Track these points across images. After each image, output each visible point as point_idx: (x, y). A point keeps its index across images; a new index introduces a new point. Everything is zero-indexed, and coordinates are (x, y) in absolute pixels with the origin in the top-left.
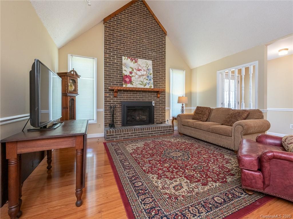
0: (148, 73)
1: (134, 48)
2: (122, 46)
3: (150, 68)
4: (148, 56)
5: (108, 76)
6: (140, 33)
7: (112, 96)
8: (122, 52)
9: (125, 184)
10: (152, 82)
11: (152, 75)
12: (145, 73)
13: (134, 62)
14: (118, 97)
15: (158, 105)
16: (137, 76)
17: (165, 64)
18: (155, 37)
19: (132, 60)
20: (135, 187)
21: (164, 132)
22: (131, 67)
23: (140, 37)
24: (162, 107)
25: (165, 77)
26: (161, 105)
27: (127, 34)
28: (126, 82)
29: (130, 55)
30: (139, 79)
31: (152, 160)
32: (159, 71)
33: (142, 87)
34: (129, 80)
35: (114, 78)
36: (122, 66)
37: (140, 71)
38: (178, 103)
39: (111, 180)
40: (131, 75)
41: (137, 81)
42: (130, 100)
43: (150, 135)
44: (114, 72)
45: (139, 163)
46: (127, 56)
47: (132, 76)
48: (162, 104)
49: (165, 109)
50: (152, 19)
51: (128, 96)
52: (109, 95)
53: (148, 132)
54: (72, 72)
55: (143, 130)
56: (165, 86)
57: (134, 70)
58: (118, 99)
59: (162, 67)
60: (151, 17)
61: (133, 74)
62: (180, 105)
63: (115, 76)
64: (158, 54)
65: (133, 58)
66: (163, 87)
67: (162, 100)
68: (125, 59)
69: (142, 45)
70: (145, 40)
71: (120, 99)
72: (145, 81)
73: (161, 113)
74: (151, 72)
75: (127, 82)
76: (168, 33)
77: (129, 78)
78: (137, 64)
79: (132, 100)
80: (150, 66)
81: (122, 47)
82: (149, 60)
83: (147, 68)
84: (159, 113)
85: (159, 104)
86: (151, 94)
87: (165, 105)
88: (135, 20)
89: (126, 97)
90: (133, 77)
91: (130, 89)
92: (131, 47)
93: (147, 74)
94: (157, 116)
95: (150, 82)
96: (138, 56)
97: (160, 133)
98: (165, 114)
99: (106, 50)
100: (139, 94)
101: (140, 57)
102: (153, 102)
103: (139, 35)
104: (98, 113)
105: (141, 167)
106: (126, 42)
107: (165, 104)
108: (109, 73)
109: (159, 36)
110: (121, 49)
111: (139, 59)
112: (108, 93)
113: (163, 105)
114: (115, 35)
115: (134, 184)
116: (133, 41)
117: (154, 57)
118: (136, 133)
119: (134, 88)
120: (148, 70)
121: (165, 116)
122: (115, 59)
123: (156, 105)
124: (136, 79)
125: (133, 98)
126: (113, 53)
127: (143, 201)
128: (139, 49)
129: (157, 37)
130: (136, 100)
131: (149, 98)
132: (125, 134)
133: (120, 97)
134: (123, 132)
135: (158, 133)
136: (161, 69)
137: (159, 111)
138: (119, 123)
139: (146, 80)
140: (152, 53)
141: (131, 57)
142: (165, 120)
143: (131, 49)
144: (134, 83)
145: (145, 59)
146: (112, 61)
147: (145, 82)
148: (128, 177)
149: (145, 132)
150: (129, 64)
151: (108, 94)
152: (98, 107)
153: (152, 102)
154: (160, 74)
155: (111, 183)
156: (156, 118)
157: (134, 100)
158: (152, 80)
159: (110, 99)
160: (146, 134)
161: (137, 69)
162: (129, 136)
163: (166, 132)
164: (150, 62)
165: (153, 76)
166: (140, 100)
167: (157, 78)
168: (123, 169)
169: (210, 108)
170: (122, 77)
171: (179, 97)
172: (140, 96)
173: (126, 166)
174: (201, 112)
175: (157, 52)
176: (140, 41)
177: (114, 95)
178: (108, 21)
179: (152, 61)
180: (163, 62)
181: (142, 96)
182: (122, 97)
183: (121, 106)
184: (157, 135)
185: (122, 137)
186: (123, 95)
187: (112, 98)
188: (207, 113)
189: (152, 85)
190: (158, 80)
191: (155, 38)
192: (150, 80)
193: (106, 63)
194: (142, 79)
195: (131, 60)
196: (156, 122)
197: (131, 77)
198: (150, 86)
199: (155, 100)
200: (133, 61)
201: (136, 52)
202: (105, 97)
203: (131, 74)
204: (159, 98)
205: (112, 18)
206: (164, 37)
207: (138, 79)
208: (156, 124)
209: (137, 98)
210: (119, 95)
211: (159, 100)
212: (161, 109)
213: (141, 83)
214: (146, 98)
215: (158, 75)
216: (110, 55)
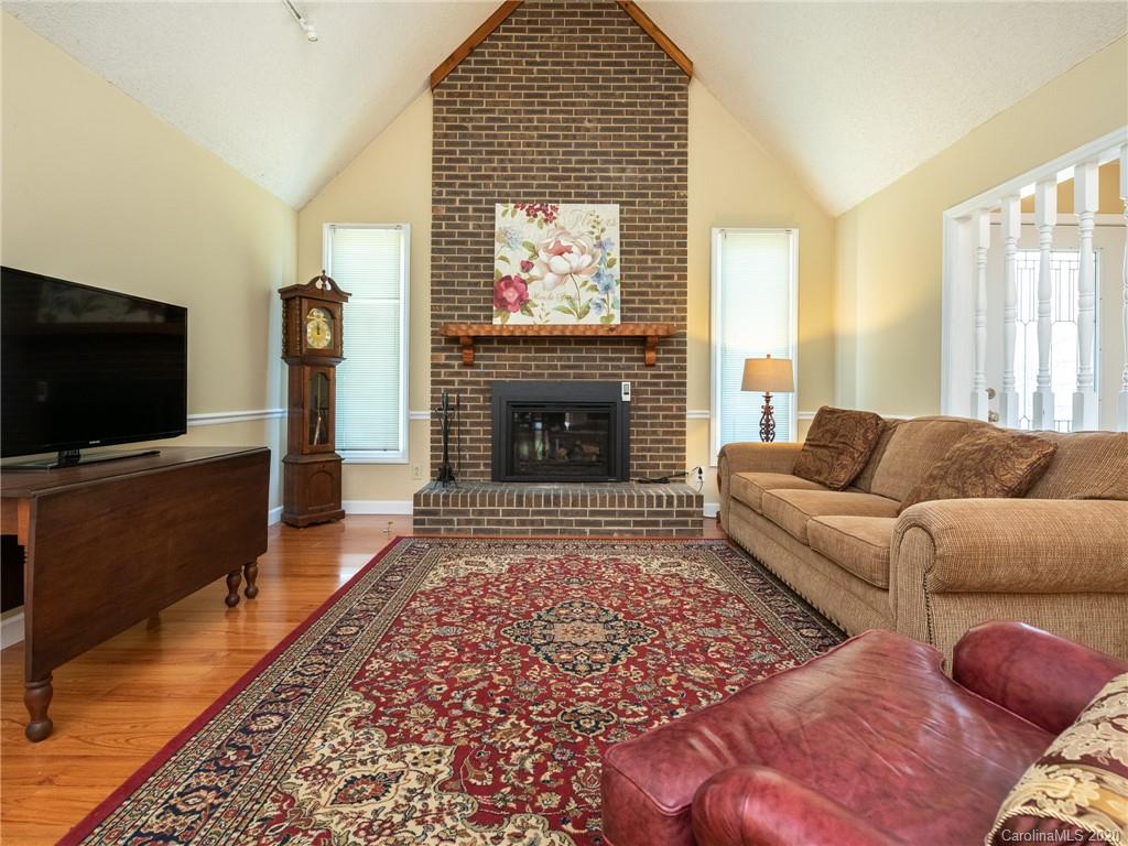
0: (597, 261)
1: (544, 161)
2: (495, 165)
3: (609, 239)
4: (601, 187)
5: (443, 289)
6: (569, 96)
7: (456, 363)
8: (495, 186)
10: (614, 298)
11: (617, 266)
12: (587, 259)
13: (539, 221)
14: (478, 366)
15: (647, 400)
16: (550, 278)
17: (685, 212)
18: (637, 96)
19: (532, 213)
21: (656, 523)
22: (524, 244)
23: (569, 112)
24: (670, 409)
25: (685, 269)
26: (665, 400)
27: (515, 112)
28: (504, 305)
29: (526, 194)
30: (560, 290)
32: (653, 245)
33: (571, 320)
34: (516, 295)
35: (464, 292)
36: (493, 244)
37: (565, 255)
38: (742, 390)
40: (524, 276)
41: (550, 298)
42: (524, 375)
43: (588, 529)
44: (466, 268)
46: (513, 202)
47: (532, 279)
48: (671, 393)
49: (683, 417)
50: (622, 23)
51: (517, 359)
52: (447, 358)
53: (577, 513)
56: (685, 310)
57: (541, 253)
58: (478, 375)
59: (668, 228)
60: (619, 15)
61: (535, 272)
62: (757, 399)
63: (469, 284)
64: (648, 171)
65: (538, 206)
66: (673, 318)
67: (671, 376)
68: (504, 214)
69: (577, 145)
70: (590, 121)
71: (488, 375)
72: (586, 296)
73: (665, 433)
74: (615, 253)
75: (510, 303)
76: (699, 66)
77: (516, 288)
78: (552, 226)
79: (534, 375)
80: (608, 228)
81: (494, 169)
82: (609, 202)
83: (598, 238)
84: (655, 433)
85: (653, 393)
86: (614, 351)
87: (684, 400)
88: (547, 47)
89: (511, 367)
90: (534, 282)
91: (530, 333)
92: (532, 161)
93: (595, 264)
94: (643, 449)
95: (605, 297)
96: (560, 194)
97: (637, 523)
98: (684, 441)
99: (437, 189)
100: (563, 351)
101: (567, 198)
102: (626, 385)
103: (566, 104)
106: (510, 145)
107: (685, 393)
108: (446, 276)
109: (654, 88)
110: (489, 177)
111: (561, 207)
112: (443, 350)
113: (673, 400)
114: (470, 125)
116: (541, 137)
117: (633, 187)
120: (600, 245)
121: (684, 450)
122: (468, 218)
123: (639, 400)
124: (544, 288)
125: (537, 367)
126: (463, 197)
128: (562, 162)
129: (646, 96)
130: (550, 375)
131: (606, 368)
132: (481, 513)
133: (486, 367)
134: (473, 504)
135: (626, 523)
136: (666, 236)
137: (652, 425)
138: (482, 468)
139: (588, 290)
140: (623, 170)
141: (532, 202)
142: (684, 466)
143: (531, 169)
144: (535, 306)
145: (588, 202)
146: (457, 226)
147: (583, 302)
149: (565, 513)
150: (521, 232)
151: (443, 355)
152: (412, 404)
153: (619, 384)
154: (660, 261)
156: (637, 458)
157: (542, 375)
158: (617, 289)
159: (452, 374)
160: (570, 523)
161: (551, 247)
162: (499, 522)
163: (665, 523)
164: (610, 213)
165: (622, 269)
166: (568, 376)
167: (646, 277)
169: (878, 418)
170: (492, 284)
171: (749, 362)
172: (569, 359)
175: (646, 162)
176: (569, 129)
177: (461, 358)
178: (446, 81)
179: (622, 203)
180: (673, 204)
181: (576, 359)
182: (494, 366)
183: (490, 399)
184: (620, 532)
185: (469, 522)
186: (499, 358)
187: (456, 369)
188: (860, 445)
189: (612, 311)
190: (650, 285)
191: (634, 105)
192: (607, 288)
193: (437, 236)
194: (569, 288)
195: (528, 215)
196: (637, 474)
197: (523, 282)
198: (604, 314)
199: (636, 376)
200: (535, 216)
201: (551, 178)
202: (434, 366)
203: (527, 271)
204: (653, 365)
205: (460, 64)
206: (681, 89)
207: (554, 288)
208: (640, 482)
209: (555, 367)
210: (482, 358)
211: (653, 376)
212: (665, 417)
213: (566, 304)
214: (592, 370)
215: (650, 264)
216: (453, 206)
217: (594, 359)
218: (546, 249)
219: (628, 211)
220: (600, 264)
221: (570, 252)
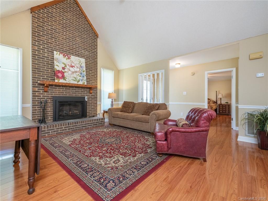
0: (81, 70)
1: (67, 44)
2: (53, 41)
3: (83, 66)
4: (81, 54)
5: (35, 70)
6: (73, 31)
7: (41, 91)
8: (53, 46)
9: (72, 168)
10: (85, 79)
11: (85, 72)
12: (78, 70)
14: (49, 92)
16: (70, 72)
17: (97, 64)
18: (88, 37)
20: (82, 168)
21: (97, 124)
22: (63, 63)
23: (73, 35)
24: (94, 102)
25: (97, 75)
26: (94, 100)
27: (59, 29)
28: (58, 77)
29: (62, 51)
30: (73, 75)
31: (91, 147)
32: (91, 69)
33: (76, 83)
34: (61, 75)
35: (44, 72)
36: (53, 61)
37: (73, 67)
38: (108, 98)
39: (57, 168)
40: (63, 71)
41: (70, 77)
42: (62, 95)
43: (84, 128)
44: (44, 65)
45: (80, 151)
46: (58, 51)
47: (65, 72)
48: (95, 99)
49: (97, 104)
50: (85, 20)
51: (60, 91)
52: (38, 89)
53: (82, 125)
55: (77, 124)
56: (97, 83)
57: (67, 66)
58: (49, 94)
59: (94, 66)
60: (84, 18)
61: (66, 70)
62: (110, 100)
63: (46, 70)
64: (90, 53)
65: (66, 54)
66: (95, 84)
67: (95, 96)
68: (57, 54)
69: (75, 43)
70: (78, 39)
71: (52, 94)
73: (94, 107)
74: (84, 69)
75: (60, 77)
76: (99, 36)
77: (61, 73)
78: (70, 60)
79: (65, 95)
80: (82, 63)
81: (53, 42)
82: (82, 58)
83: (80, 65)
84: (92, 107)
85: (91, 99)
86: (84, 90)
87: (97, 100)
88: (67, 17)
89: (58, 92)
90: (66, 73)
91: (63, 85)
92: (64, 43)
94: (89, 110)
95: (83, 79)
96: (71, 53)
97: (93, 125)
98: (97, 108)
99: (34, 41)
100: (72, 89)
101: (73, 54)
102: (86, 97)
103: (72, 32)
104: (23, 109)
105: (83, 154)
106: (58, 37)
107: (97, 99)
108: (37, 66)
109: (91, 37)
110: (52, 43)
111: (72, 56)
113: (95, 100)
114: (45, 27)
115: (80, 166)
116: (66, 38)
117: (87, 56)
118: (70, 127)
119: (67, 83)
120: (81, 67)
121: (97, 110)
122: (45, 52)
123: (89, 100)
124: (69, 75)
125: (66, 93)
126: (43, 46)
127: (92, 175)
128: (72, 46)
129: (90, 38)
130: (69, 95)
131: (82, 94)
132: (58, 129)
133: (51, 92)
134: (56, 126)
135: (92, 125)
136: (94, 68)
137: (91, 105)
138: (50, 119)
139: (79, 76)
140: (85, 52)
141: (64, 53)
142: (97, 113)
143: (64, 45)
144: (67, 78)
145: (78, 57)
146: (41, 54)
147: (78, 79)
148: (73, 163)
149: (79, 125)
150: (62, 60)
151: (37, 88)
152: (24, 101)
153: (85, 97)
154: (93, 72)
155: (58, 170)
156: (88, 112)
157: (67, 95)
158: (85, 77)
160: (80, 127)
161: (70, 65)
162: (63, 130)
163: (99, 124)
164: (83, 60)
165: (86, 73)
166: (73, 95)
167: (90, 75)
168: (66, 158)
169: (134, 102)
170: (54, 71)
171: (109, 93)
172: (73, 91)
173: (68, 155)
174: (127, 106)
175: (90, 52)
176: (73, 39)
177: (44, 90)
179: (85, 59)
180: (95, 61)
181: (75, 91)
182: (54, 92)
183: (53, 101)
184: (90, 127)
185: (54, 131)
186: (55, 90)
187: (41, 93)
188: (132, 107)
189: (85, 82)
190: (91, 77)
191: (87, 39)
192: (83, 77)
193: (34, 55)
194: (75, 75)
195: (63, 56)
197: (63, 72)
198: (83, 82)
199: (88, 95)
200: (65, 57)
201: (69, 49)
202: (33, 91)
203: (64, 70)
204: (92, 93)
205: (42, 9)
206: (96, 39)
207: (71, 75)
208: (89, 117)
209: (70, 93)
210: (50, 90)
211: (91, 96)
212: (94, 104)
213: (74, 79)
214: (79, 94)
215: (91, 73)
216: (40, 48)
217: (79, 92)
219: (86, 61)
220: (81, 71)
221: (74, 67)
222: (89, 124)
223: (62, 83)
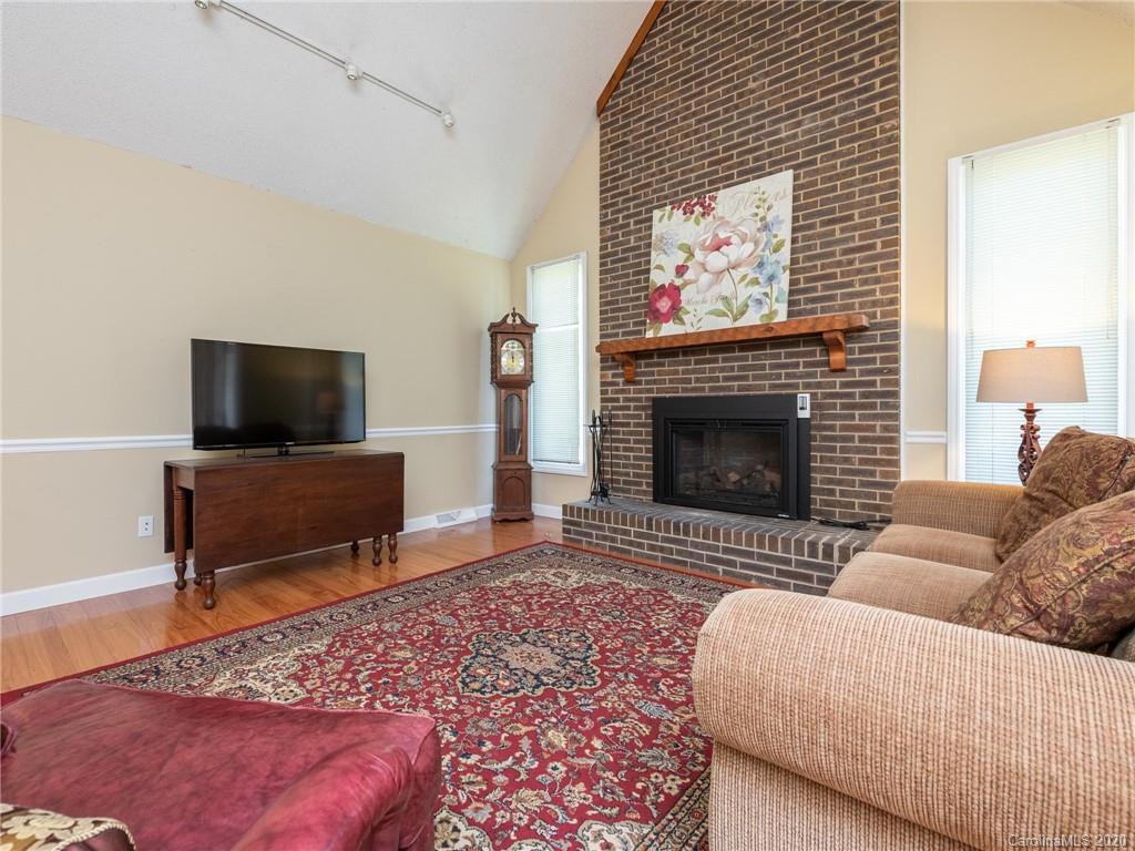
0: (760, 248)
1: (702, 148)
2: (654, 170)
3: (779, 216)
4: (770, 155)
5: (609, 308)
6: (730, 60)
7: (621, 380)
8: (654, 191)
10: (780, 290)
11: (787, 248)
12: (749, 247)
13: (696, 217)
14: (640, 383)
15: (835, 417)
16: (705, 278)
19: (688, 211)
22: (680, 247)
23: (730, 80)
24: (871, 428)
26: (863, 417)
27: (672, 105)
28: (658, 317)
30: (716, 290)
33: (725, 323)
34: (670, 304)
35: (627, 309)
36: (650, 254)
37: (724, 249)
40: (678, 282)
41: (704, 302)
42: (685, 390)
44: (629, 283)
46: (671, 203)
47: (686, 284)
48: (873, 406)
49: (895, 439)
51: (677, 372)
52: (613, 376)
53: (709, 548)
54: (510, 321)
55: (686, 533)
57: (697, 252)
58: (640, 391)
59: (866, 180)
61: (689, 275)
64: (836, 112)
65: (695, 200)
67: (873, 383)
68: (661, 219)
69: (741, 115)
70: (756, 79)
71: (649, 391)
72: (744, 292)
73: (864, 461)
74: (785, 232)
75: (662, 314)
77: (669, 296)
78: (710, 218)
79: (694, 389)
80: (775, 203)
81: (653, 175)
82: (781, 170)
83: (763, 219)
84: (847, 460)
85: (844, 406)
86: (789, 355)
87: (896, 417)
89: (671, 381)
90: (688, 287)
91: (676, 344)
92: (691, 152)
93: (759, 252)
94: (831, 481)
95: (768, 290)
99: (604, 212)
100: (725, 360)
101: (728, 181)
102: (804, 397)
103: (726, 72)
106: (667, 143)
108: (612, 294)
110: (649, 185)
111: (721, 194)
112: (610, 368)
113: (876, 417)
114: (630, 138)
116: (699, 121)
117: (812, 141)
119: (687, 335)
120: (766, 227)
122: (628, 233)
123: (823, 417)
124: (698, 292)
125: (697, 380)
126: (626, 213)
128: (723, 141)
130: (712, 389)
131: (779, 377)
132: (615, 531)
133: (647, 382)
137: (843, 450)
138: (644, 487)
139: (747, 284)
140: (799, 124)
141: (690, 197)
143: (689, 162)
144: (688, 313)
145: (754, 178)
146: (621, 244)
147: (741, 300)
149: (695, 545)
150: (677, 235)
151: (610, 373)
153: (795, 396)
156: (821, 491)
157: (703, 389)
158: (785, 277)
159: (617, 392)
160: (700, 557)
161: (708, 243)
162: (631, 543)
164: (779, 184)
165: (793, 251)
166: (730, 388)
167: (832, 254)
170: (649, 296)
172: (732, 369)
175: (830, 102)
176: (730, 100)
177: (624, 375)
178: (610, 103)
179: (795, 168)
181: (741, 368)
182: (655, 382)
183: (652, 416)
185: (605, 538)
186: (659, 373)
187: (621, 387)
189: (776, 306)
190: (839, 264)
192: (771, 278)
193: (604, 259)
194: (726, 287)
195: (685, 213)
196: (820, 513)
197: (679, 290)
198: (765, 310)
199: (819, 385)
200: (692, 212)
201: (711, 164)
202: (603, 384)
203: (682, 275)
204: (843, 370)
205: (621, 79)
207: (709, 289)
209: (717, 379)
210: (644, 374)
211: (844, 385)
212: (862, 439)
213: (721, 306)
214: (757, 379)
215: (838, 235)
216: (616, 224)
217: (763, 367)
218: (703, 248)
219: (807, 174)
220: (763, 250)
221: (728, 244)
222: (750, 555)
223: (670, 339)
